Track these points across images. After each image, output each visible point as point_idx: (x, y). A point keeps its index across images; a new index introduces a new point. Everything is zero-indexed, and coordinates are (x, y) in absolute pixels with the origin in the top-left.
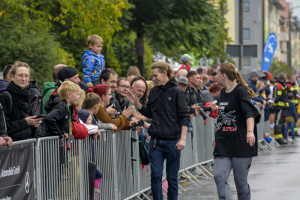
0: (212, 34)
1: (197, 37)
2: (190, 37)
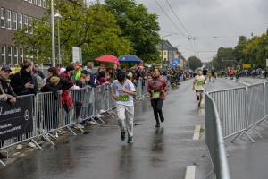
0: (157, 58)
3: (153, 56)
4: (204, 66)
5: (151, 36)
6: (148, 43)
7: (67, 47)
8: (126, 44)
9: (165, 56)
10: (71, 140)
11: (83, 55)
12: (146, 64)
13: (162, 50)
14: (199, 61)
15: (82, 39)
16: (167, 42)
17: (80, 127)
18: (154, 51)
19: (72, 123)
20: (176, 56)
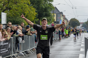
0: (51, 19)
16: (56, 8)
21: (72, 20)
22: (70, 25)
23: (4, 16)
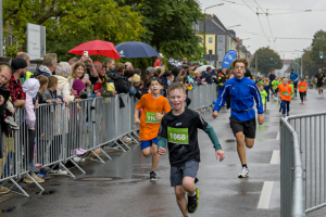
1: (186, 50)
2: (183, 50)
3: (185, 45)
4: (285, 67)
5: (183, 6)
6: (176, 19)
7: (17, 23)
8: (134, 21)
9: (210, 46)
10: (19, 206)
11: (48, 39)
12: (171, 61)
13: (204, 33)
14: (276, 56)
15: (47, 8)
16: (215, 18)
17: (37, 180)
18: (188, 36)
19: (20, 172)
20: (232, 47)
21: (259, 52)
22: (254, 66)
23: (38, 34)
